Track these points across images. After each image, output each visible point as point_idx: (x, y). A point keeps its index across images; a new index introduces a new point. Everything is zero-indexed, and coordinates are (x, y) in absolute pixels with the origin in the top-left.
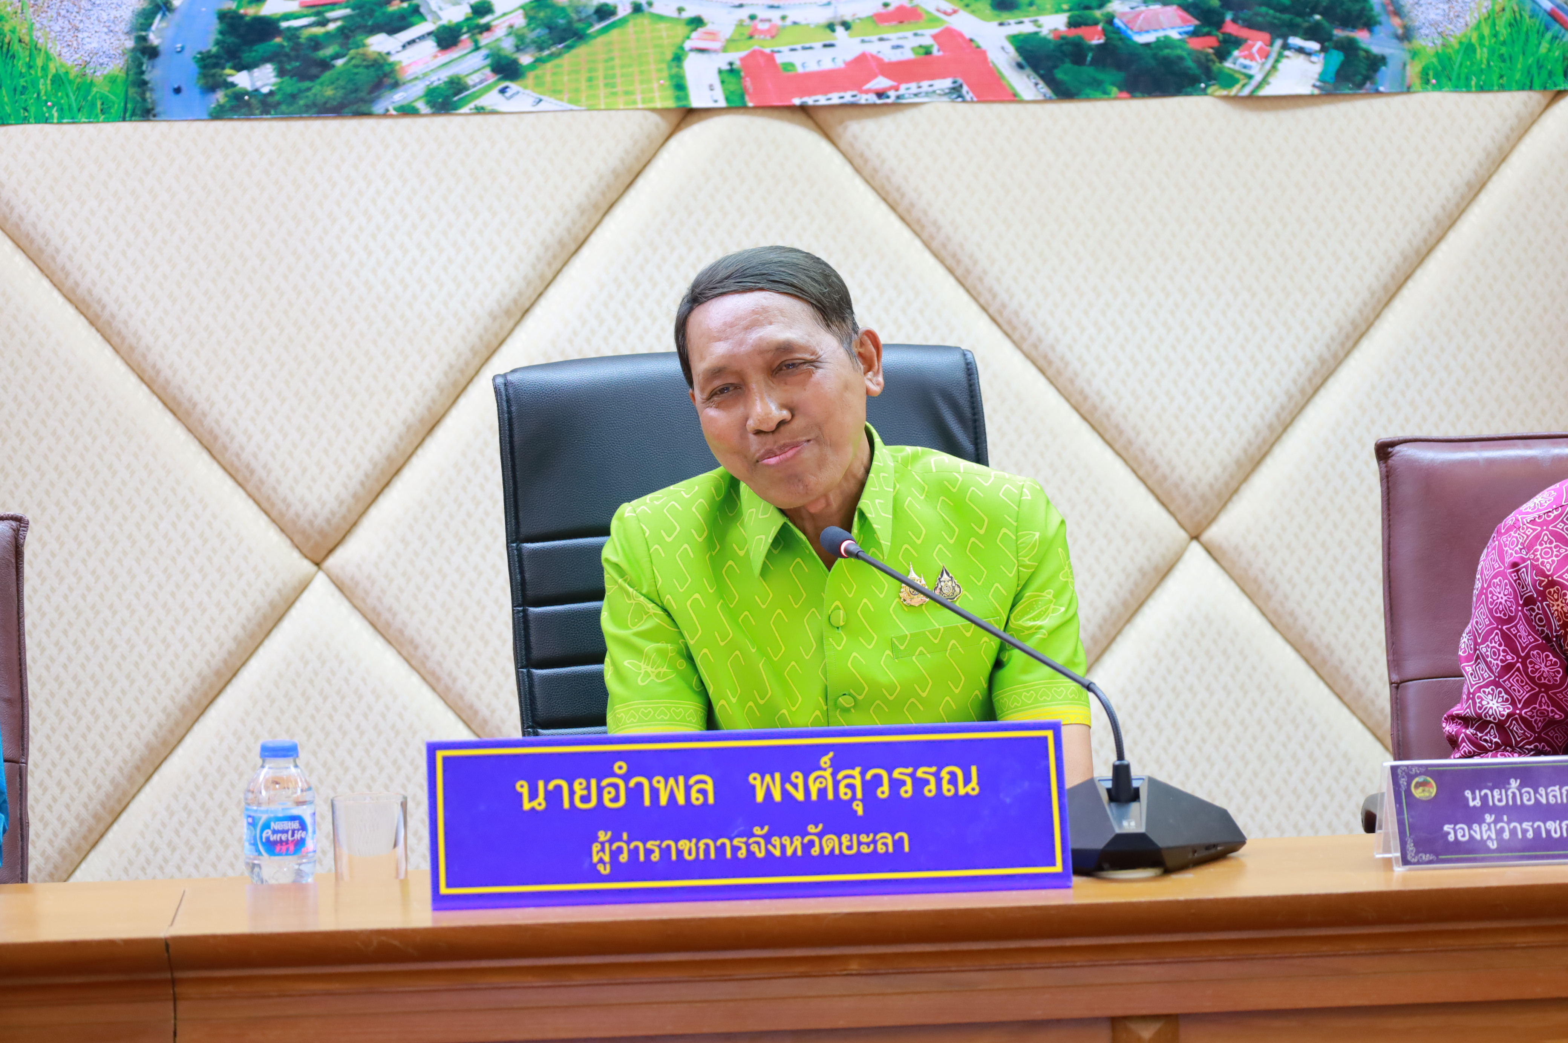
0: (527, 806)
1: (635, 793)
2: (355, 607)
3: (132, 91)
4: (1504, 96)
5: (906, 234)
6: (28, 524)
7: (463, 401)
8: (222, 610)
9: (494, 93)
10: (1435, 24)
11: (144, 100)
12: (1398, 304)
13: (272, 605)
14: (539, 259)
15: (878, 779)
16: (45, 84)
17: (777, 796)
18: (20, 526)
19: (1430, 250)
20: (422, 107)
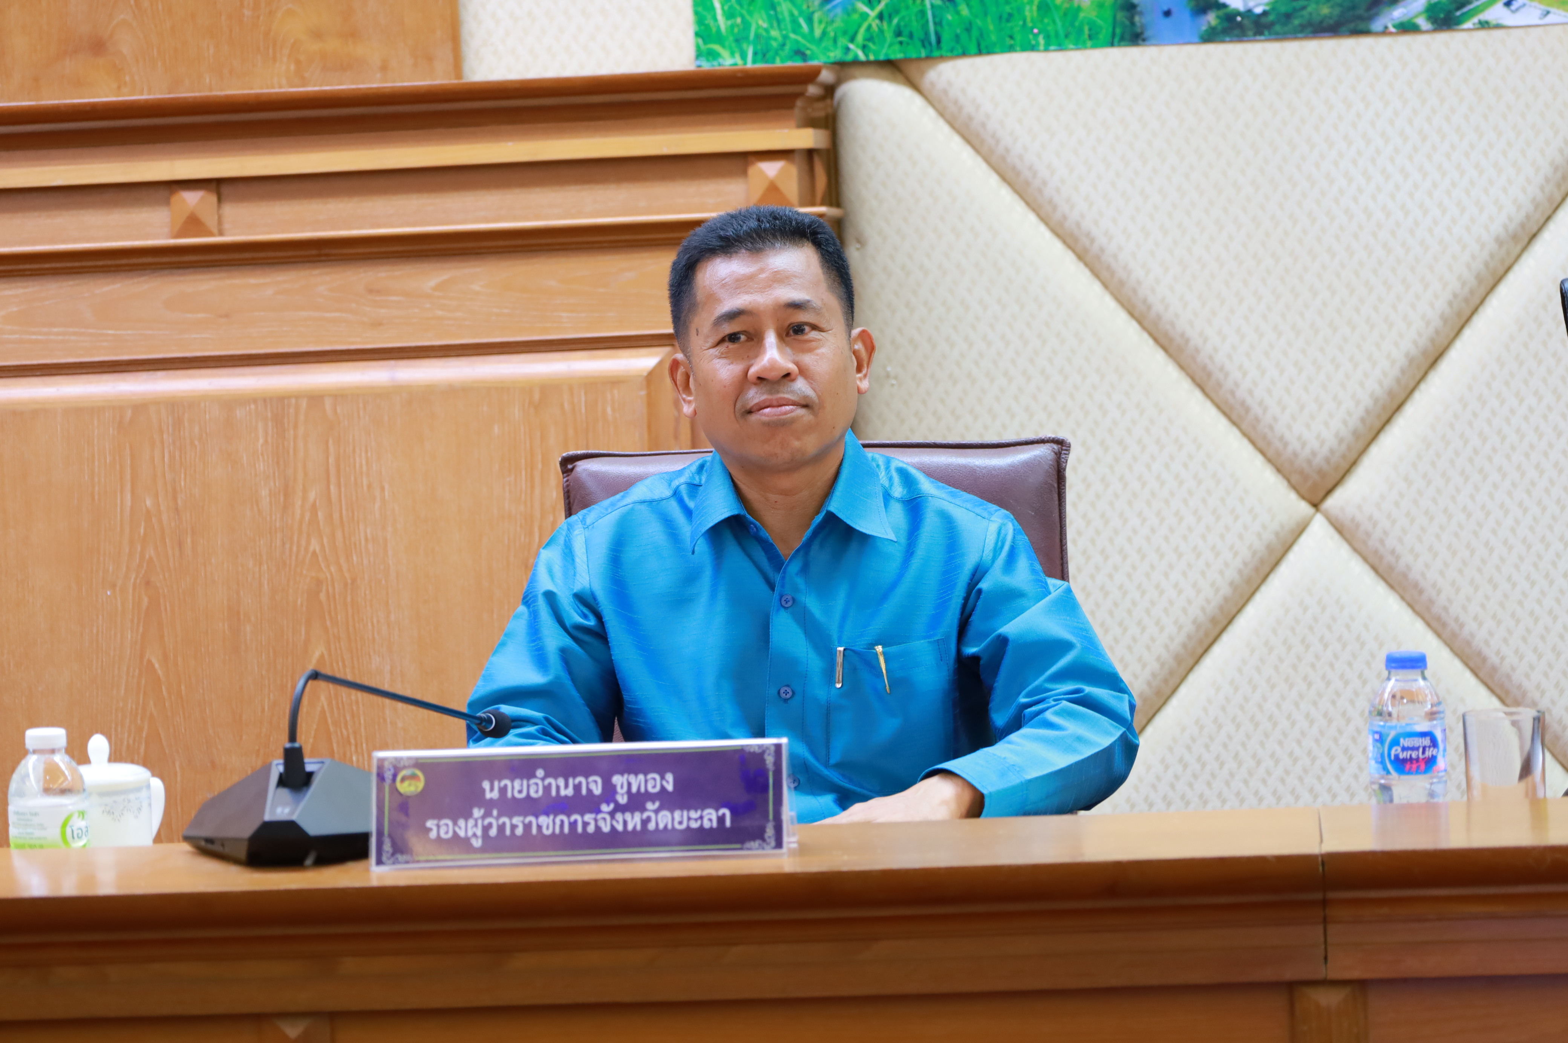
2: (1355, 550)
3: (1121, 15)
6: (1070, 447)
7: (1467, 333)
8: (1217, 554)
11: (1133, 23)
13: (1269, 548)
14: (1547, 180)
16: (1031, 11)
18: (1062, 450)
20: (1423, 23)
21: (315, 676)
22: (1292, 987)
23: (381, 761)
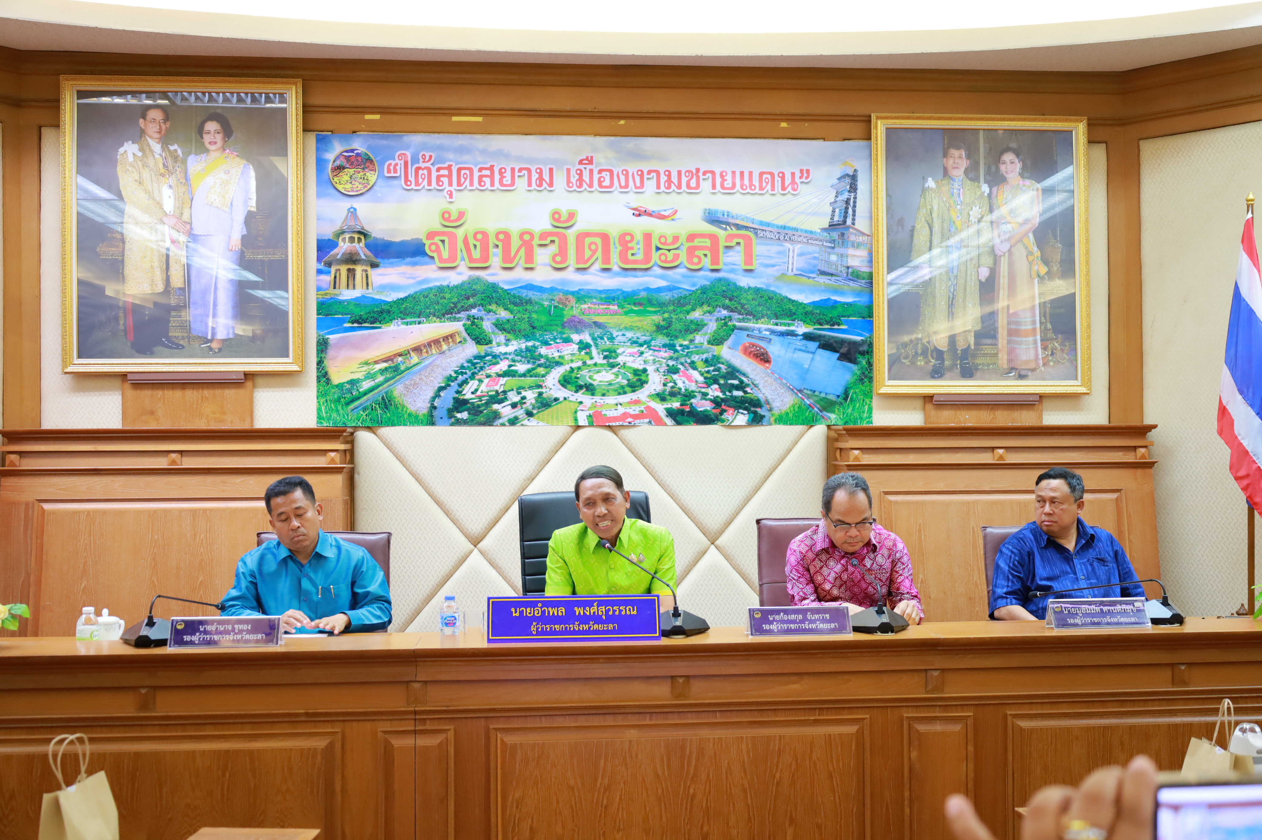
0: (514, 615)
1: (543, 612)
2: (485, 558)
3: (429, 418)
4: (797, 427)
5: (636, 460)
6: (392, 534)
8: (449, 558)
9: (526, 421)
10: (778, 407)
11: (432, 420)
12: (768, 481)
13: (462, 557)
15: (609, 609)
16: (406, 415)
17: (582, 614)
18: (390, 535)
19: (777, 467)
20: (507, 424)
21: (159, 596)
22: (408, 682)
23: (173, 620)
